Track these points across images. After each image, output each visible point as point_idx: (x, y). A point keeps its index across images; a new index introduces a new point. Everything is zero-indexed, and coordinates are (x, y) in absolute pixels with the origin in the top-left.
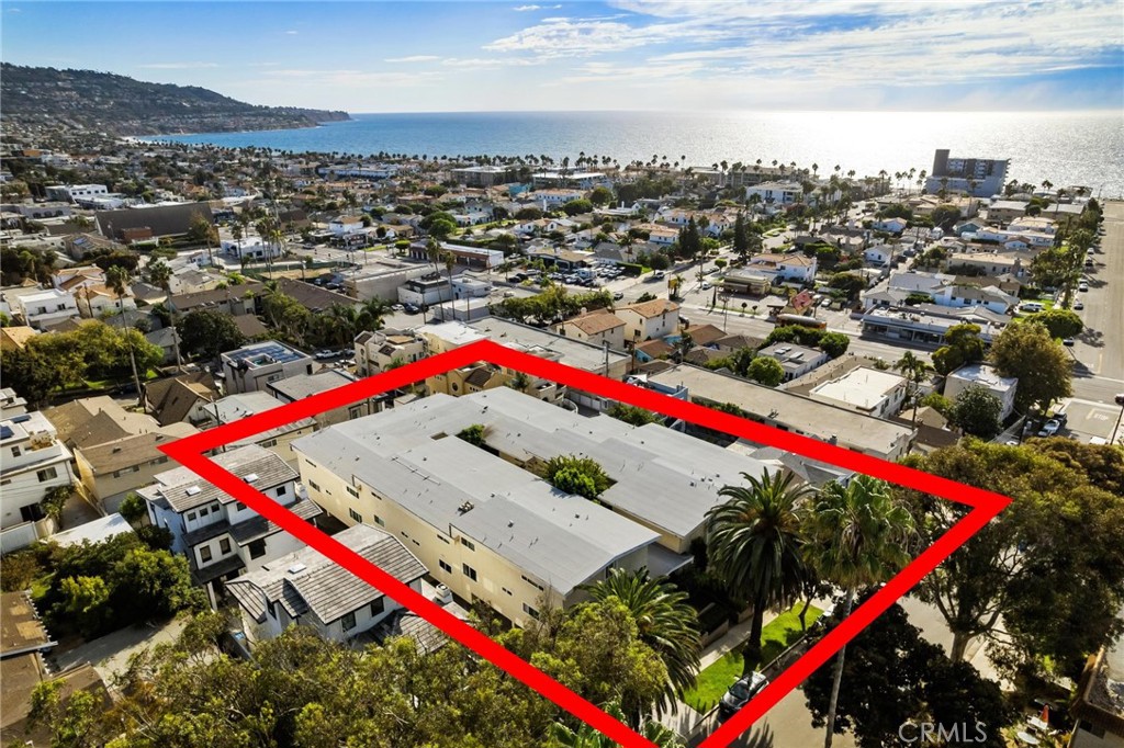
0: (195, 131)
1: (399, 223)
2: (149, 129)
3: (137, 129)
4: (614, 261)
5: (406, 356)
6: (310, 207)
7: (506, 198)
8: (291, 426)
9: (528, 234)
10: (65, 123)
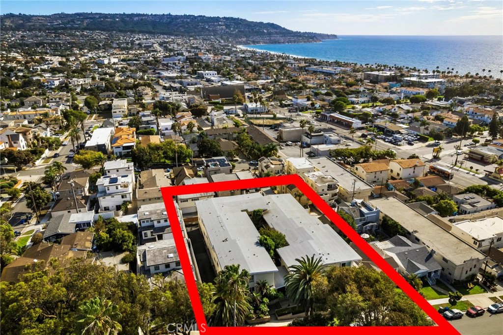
0: (267, 43)
1: (324, 100)
2: (249, 42)
3: (244, 42)
4: (416, 133)
5: (274, 171)
6: (291, 88)
7: (385, 90)
8: (205, 194)
9: (381, 112)
10: (217, 40)
